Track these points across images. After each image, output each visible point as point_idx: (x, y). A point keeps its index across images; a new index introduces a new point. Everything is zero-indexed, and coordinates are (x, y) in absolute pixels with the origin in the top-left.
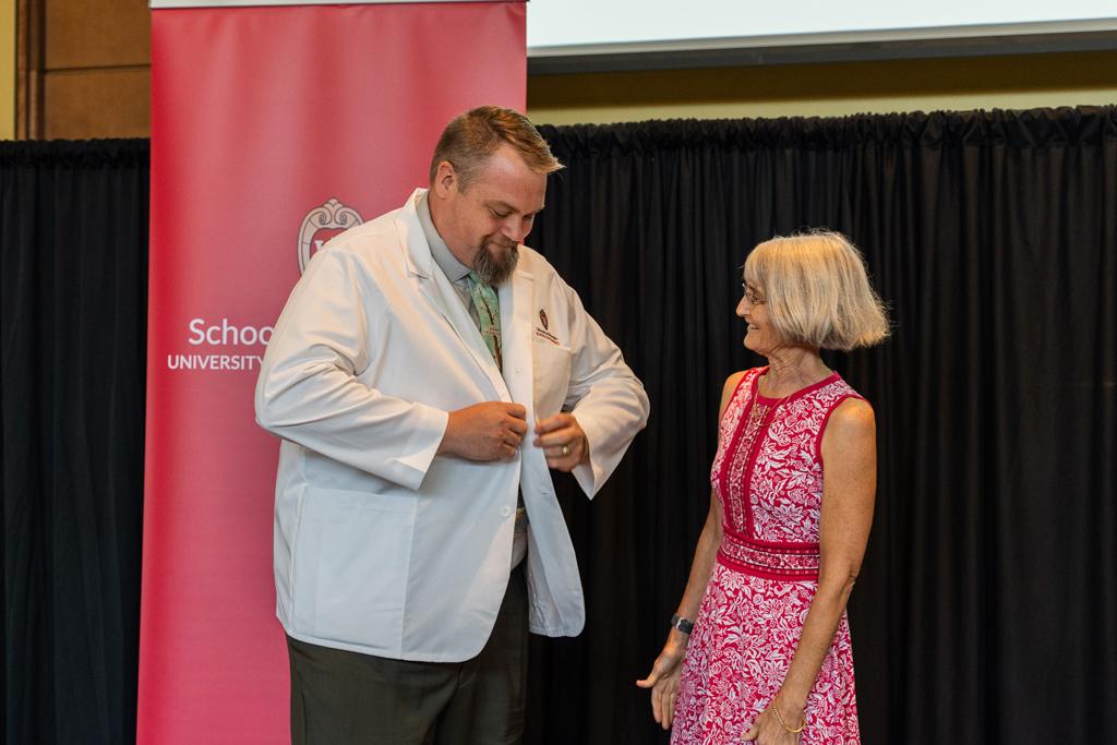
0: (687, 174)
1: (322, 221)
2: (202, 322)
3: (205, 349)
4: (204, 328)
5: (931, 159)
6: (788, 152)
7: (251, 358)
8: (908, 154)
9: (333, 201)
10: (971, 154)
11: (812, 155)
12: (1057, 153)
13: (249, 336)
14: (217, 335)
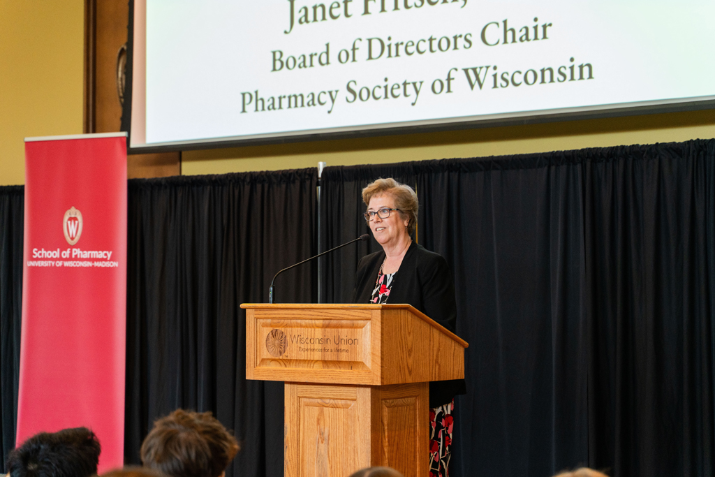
0: (179, 195)
1: (70, 214)
2: (36, 249)
3: (37, 259)
4: (37, 252)
5: (247, 188)
6: (209, 187)
7: (50, 262)
8: (242, 188)
9: (73, 207)
10: (259, 186)
11: (217, 187)
12: (284, 186)
13: (49, 254)
14: (40, 254)
